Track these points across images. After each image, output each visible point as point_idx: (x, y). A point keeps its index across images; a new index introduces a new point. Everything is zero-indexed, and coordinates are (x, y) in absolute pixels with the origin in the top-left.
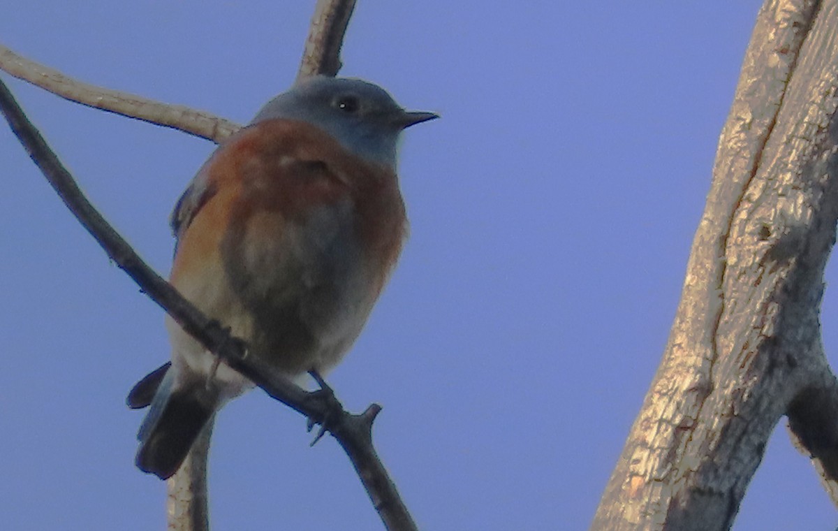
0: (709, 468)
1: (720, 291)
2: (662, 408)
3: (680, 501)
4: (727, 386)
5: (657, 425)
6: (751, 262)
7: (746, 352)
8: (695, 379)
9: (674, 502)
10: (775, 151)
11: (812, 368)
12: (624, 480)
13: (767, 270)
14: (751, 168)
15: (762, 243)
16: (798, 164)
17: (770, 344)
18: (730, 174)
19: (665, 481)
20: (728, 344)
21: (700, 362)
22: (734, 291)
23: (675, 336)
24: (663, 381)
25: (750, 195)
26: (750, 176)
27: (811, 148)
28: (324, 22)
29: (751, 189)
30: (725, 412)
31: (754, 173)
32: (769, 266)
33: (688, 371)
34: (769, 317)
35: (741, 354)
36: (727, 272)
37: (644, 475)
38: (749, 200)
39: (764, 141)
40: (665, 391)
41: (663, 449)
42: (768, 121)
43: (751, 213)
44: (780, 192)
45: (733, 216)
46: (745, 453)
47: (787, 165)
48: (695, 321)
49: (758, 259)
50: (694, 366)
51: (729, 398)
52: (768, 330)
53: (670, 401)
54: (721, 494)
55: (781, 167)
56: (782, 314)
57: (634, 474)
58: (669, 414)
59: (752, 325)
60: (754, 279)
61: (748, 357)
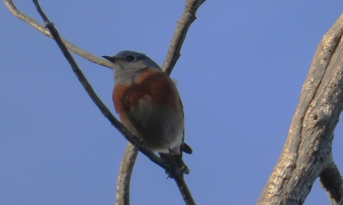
0: (293, 193)
1: (300, 136)
2: (279, 172)
3: (283, 202)
4: (301, 166)
5: (277, 177)
6: (311, 127)
7: (307, 156)
8: (291, 163)
10: (321, 91)
11: (329, 162)
12: (266, 195)
13: (316, 130)
14: (313, 95)
15: (314, 121)
16: (328, 96)
17: (315, 153)
18: (306, 98)
19: (279, 196)
20: (302, 153)
21: (292, 158)
22: (304, 136)
23: (285, 149)
24: (280, 163)
25: (312, 105)
26: (312, 99)
27: (332, 91)
28: (175, 41)
29: (312, 103)
30: (300, 175)
31: (313, 98)
32: (317, 128)
33: (288, 161)
34: (316, 144)
35: (306, 156)
36: (303, 130)
37: (272, 194)
38: (311, 106)
39: (317, 88)
40: (280, 167)
41: (279, 185)
42: (319, 81)
43: (312, 111)
44: (321, 104)
45: (306, 111)
46: (305, 188)
47: (324, 96)
48: (292, 144)
49: (313, 126)
50: (291, 159)
51: (301, 170)
52: (315, 149)
53: (282, 170)
54: (297, 201)
55: (322, 96)
56: (320, 144)
57: (269, 193)
58: (281, 174)
59: (310, 147)
60: (311, 132)
61: (308, 157)
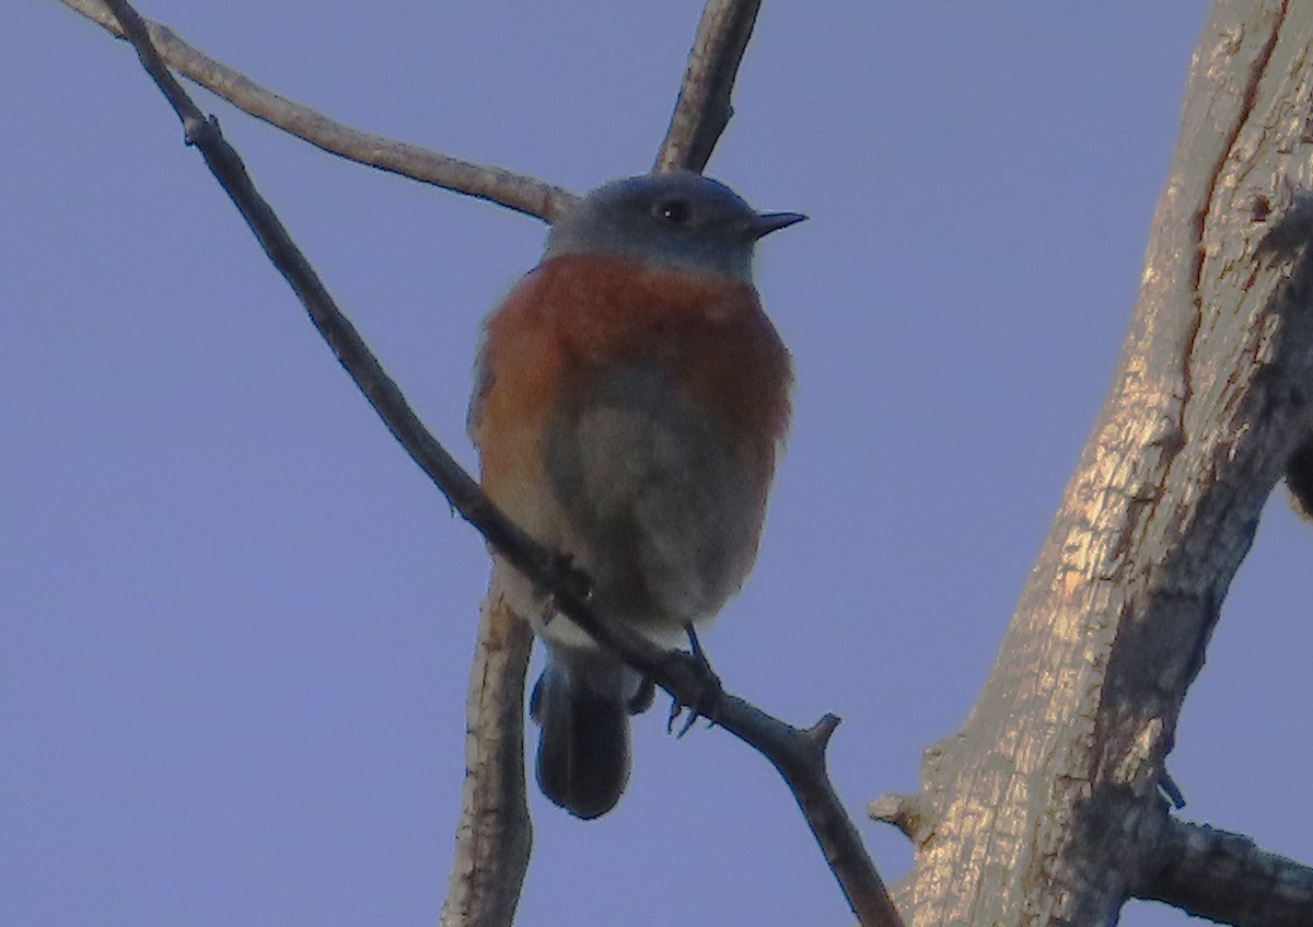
0: (1177, 562)
1: (1194, 296)
2: (1112, 470)
3: (1136, 609)
4: (1208, 435)
5: (1103, 495)
6: (1241, 253)
7: (1232, 388)
8: (1160, 427)
9: (1128, 611)
10: (1274, 84)
12: (1055, 577)
13: (1264, 265)
14: (1239, 109)
15: (1257, 225)
17: (1267, 376)
18: (1210, 119)
19: (1115, 579)
20: (1209, 375)
21: (1165, 404)
22: (1215, 296)
23: (1128, 361)
24: (1111, 428)
25: (1238, 151)
26: (1239, 122)
29: (1239, 144)
30: (1203, 477)
31: (1244, 117)
32: (1266, 262)
33: (1148, 416)
34: (1269, 333)
35: (1226, 388)
36: (1206, 265)
37: (1085, 571)
38: (1237, 157)
39: (1259, 69)
40: (1114, 443)
41: (1113, 532)
42: (1265, 39)
43: (1240, 180)
44: (1283, 148)
45: (1215, 180)
46: (1230, 538)
47: (1293, 107)
48: (1159, 337)
49: (1250, 249)
50: (1158, 408)
51: (1209, 455)
52: (1266, 354)
53: (1122, 459)
54: (1194, 598)
55: (1285, 110)
56: (1285, 331)
57: (1068, 568)
58: (1121, 479)
59: (1242, 347)
60: (1245, 277)
61: (1235, 395)
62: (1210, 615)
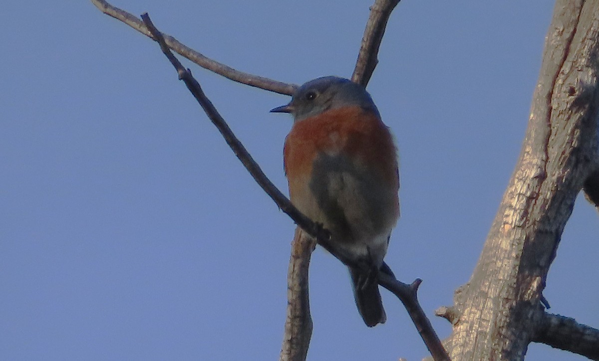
0: (545, 219)
1: (549, 123)
2: (520, 187)
3: (530, 238)
4: (554, 174)
5: (517, 197)
6: (565, 108)
8: (537, 171)
9: (527, 238)
10: (576, 46)
12: (500, 226)
13: (574, 112)
14: (563, 56)
15: (571, 97)
16: (589, 53)
17: (575, 152)
18: (552, 59)
19: (523, 227)
20: (554, 152)
21: (539, 163)
22: (556, 123)
23: (526, 148)
24: (520, 172)
25: (563, 70)
26: (563, 60)
27: (595, 45)
29: (564, 67)
30: (553, 189)
31: (565, 58)
32: (574, 109)
33: (533, 167)
34: (575, 136)
35: (561, 157)
36: (552, 112)
37: (512, 224)
38: (563, 73)
39: (570, 41)
40: (521, 177)
41: (521, 209)
42: (572, 30)
43: (564, 81)
44: (580, 69)
45: (555, 80)
46: (563, 210)
47: (582, 54)
48: (536, 139)
49: (568, 106)
50: (537, 164)
51: (555, 181)
52: (575, 144)
53: (524, 183)
54: (551, 233)
55: (579, 55)
56: (582, 135)
57: (505, 223)
58: (524, 191)
59: (566, 141)
60: (567, 116)
61: (564, 158)
62: (557, 239)
